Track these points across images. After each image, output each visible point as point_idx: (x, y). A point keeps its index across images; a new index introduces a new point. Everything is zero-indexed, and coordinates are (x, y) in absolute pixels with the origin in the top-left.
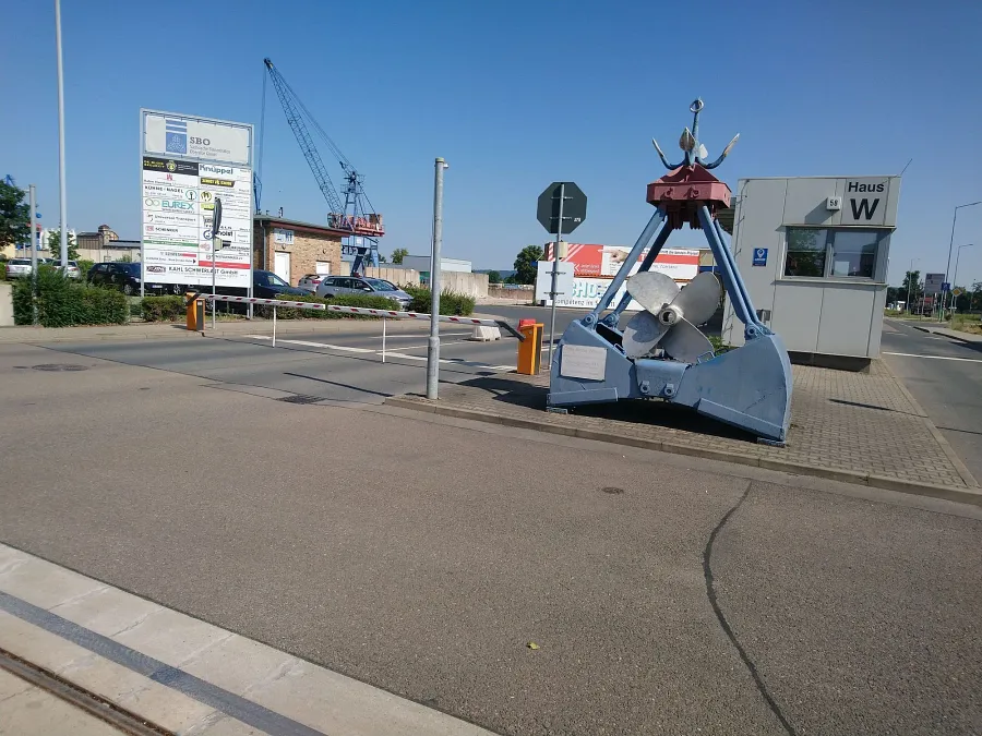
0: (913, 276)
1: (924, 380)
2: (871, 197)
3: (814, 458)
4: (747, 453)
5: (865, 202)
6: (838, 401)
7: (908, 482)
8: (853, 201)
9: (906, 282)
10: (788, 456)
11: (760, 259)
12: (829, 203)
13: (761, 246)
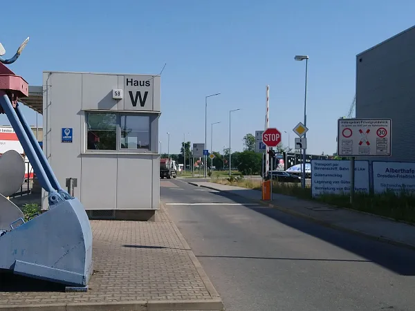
0: (186, 146)
1: (192, 222)
2: (142, 90)
3: (108, 296)
4: (57, 302)
5: (138, 93)
6: (131, 246)
7: (175, 302)
8: (131, 93)
9: (182, 150)
10: (89, 298)
11: (67, 137)
12: (114, 93)
13: (67, 126)
